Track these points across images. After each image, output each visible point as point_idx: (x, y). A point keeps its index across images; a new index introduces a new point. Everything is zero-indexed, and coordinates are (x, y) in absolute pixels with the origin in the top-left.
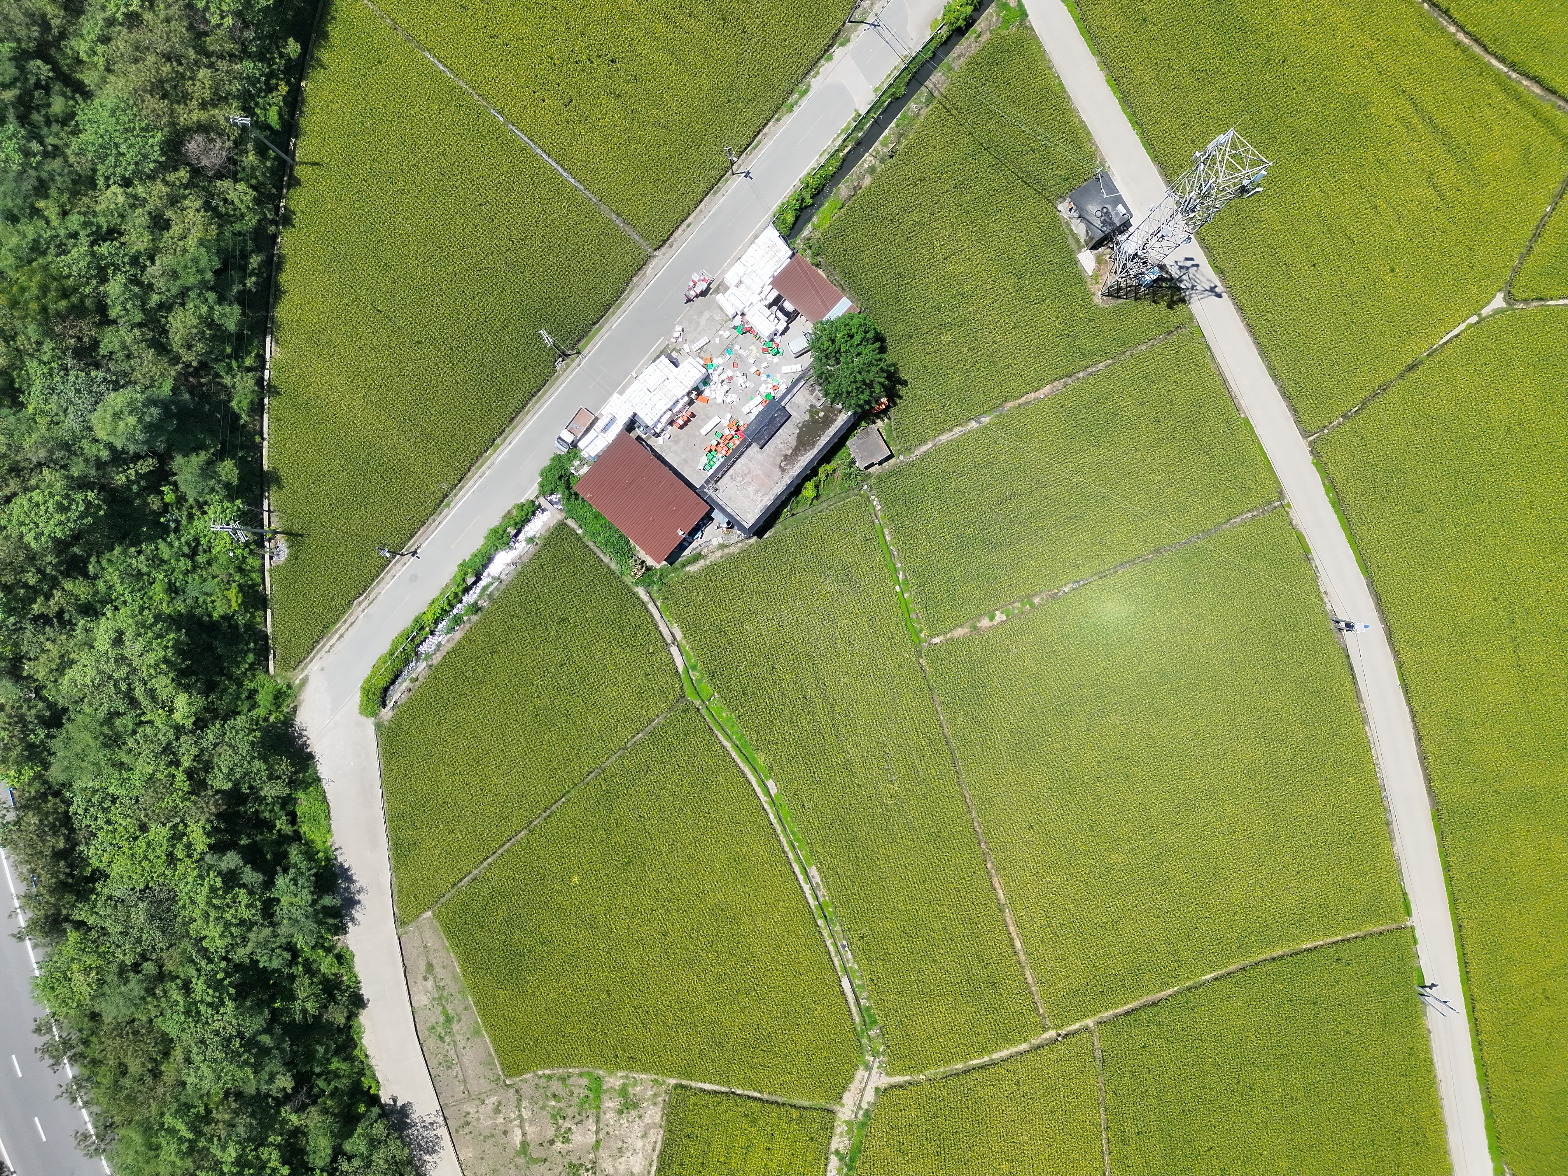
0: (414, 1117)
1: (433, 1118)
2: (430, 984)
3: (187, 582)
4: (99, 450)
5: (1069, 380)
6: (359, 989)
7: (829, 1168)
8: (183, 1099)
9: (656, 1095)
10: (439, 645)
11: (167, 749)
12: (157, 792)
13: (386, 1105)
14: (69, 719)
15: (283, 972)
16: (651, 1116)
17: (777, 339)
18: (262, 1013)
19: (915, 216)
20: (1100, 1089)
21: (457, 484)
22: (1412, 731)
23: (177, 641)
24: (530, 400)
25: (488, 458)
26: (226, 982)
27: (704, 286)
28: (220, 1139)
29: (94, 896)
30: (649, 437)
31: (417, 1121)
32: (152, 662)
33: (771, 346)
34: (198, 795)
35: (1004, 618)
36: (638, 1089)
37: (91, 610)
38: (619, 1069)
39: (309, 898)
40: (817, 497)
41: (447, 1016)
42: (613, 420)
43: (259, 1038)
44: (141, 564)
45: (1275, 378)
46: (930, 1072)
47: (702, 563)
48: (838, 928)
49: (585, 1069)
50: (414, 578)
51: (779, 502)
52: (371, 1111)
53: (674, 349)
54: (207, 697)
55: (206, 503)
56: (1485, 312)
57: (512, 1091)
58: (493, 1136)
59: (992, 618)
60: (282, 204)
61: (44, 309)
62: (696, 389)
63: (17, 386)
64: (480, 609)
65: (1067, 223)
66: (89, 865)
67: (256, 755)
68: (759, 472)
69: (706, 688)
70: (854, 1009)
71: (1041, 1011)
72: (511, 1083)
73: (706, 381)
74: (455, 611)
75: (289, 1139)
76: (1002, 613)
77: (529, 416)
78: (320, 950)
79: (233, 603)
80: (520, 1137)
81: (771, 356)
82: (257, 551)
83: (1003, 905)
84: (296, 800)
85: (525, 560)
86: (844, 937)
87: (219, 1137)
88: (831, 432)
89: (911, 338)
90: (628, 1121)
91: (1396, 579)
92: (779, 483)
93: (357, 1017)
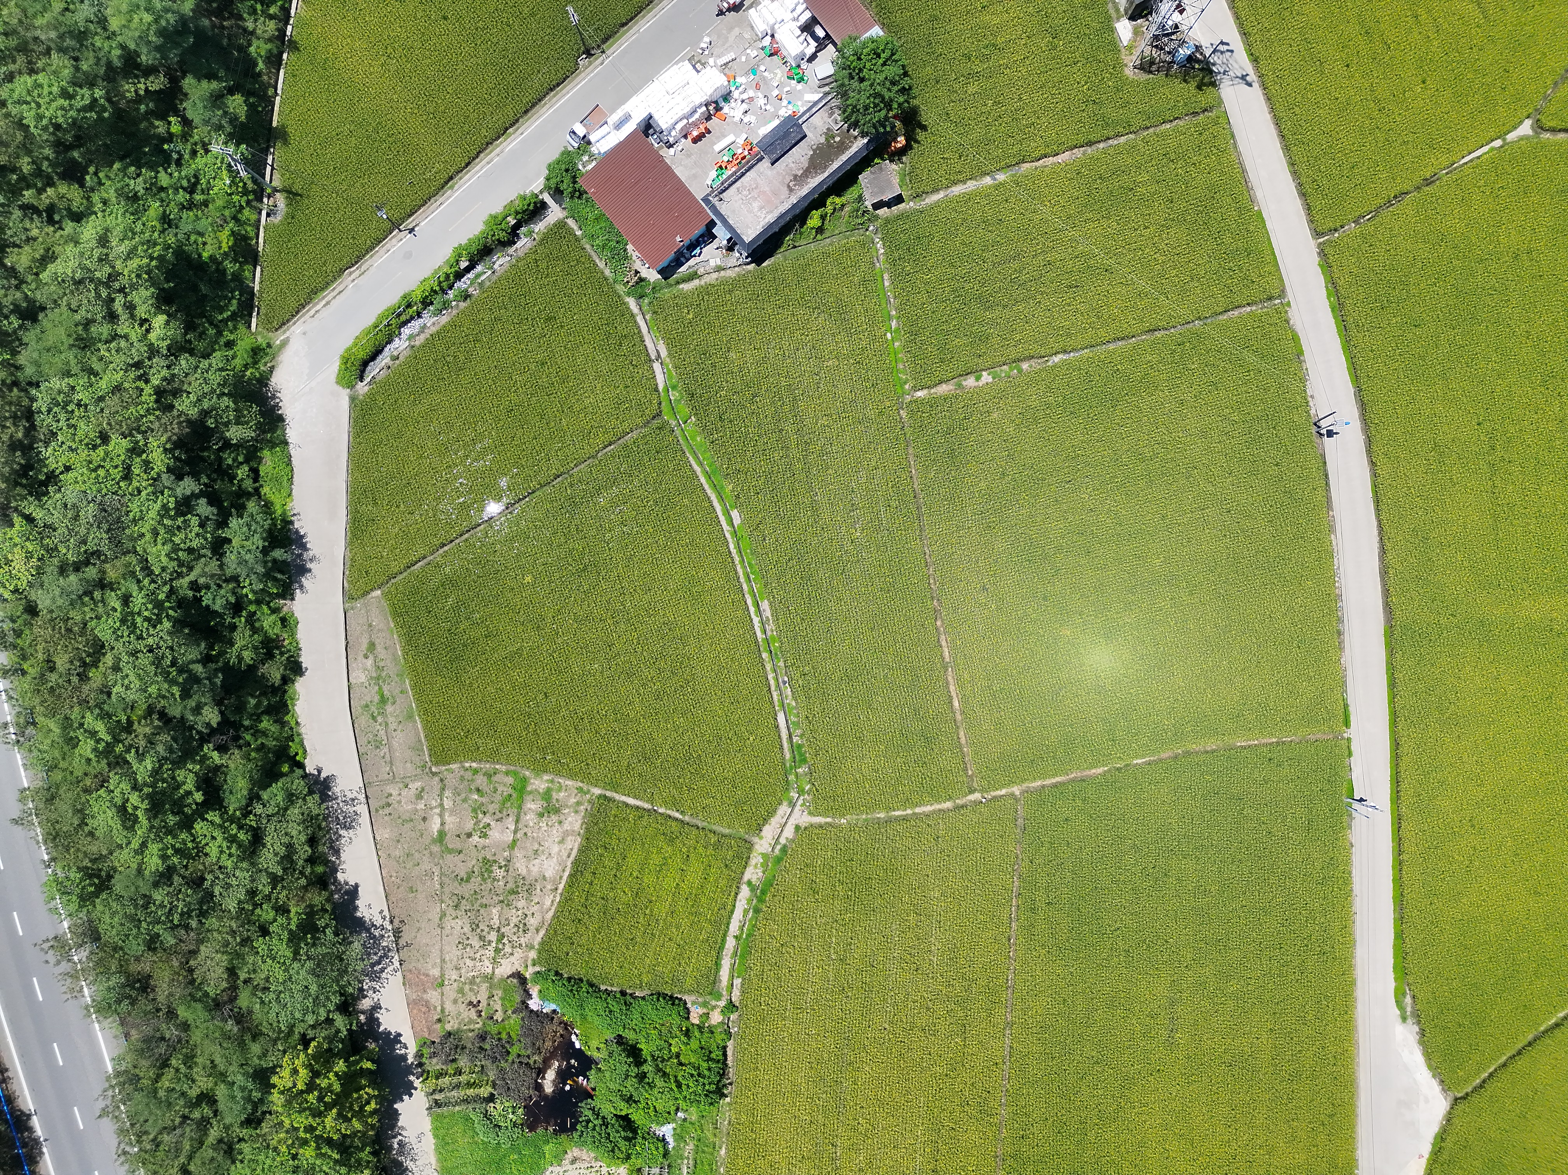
0: (336, 789)
1: (355, 794)
2: (370, 662)
3: (181, 217)
4: (111, 49)
5: (1089, 150)
6: (299, 656)
7: (739, 897)
8: (106, 706)
9: (578, 803)
10: (423, 328)
11: (138, 365)
12: (122, 401)
13: (310, 774)
14: (45, 317)
15: (225, 620)
16: (571, 823)
17: (804, 65)
20: (1017, 857)
21: (464, 168)
22: (1377, 545)
23: (162, 258)
24: (548, 93)
25: (498, 146)
26: (167, 605)
28: (137, 752)
29: (46, 498)
30: (662, 148)
31: (339, 794)
33: (796, 74)
34: (163, 413)
35: (991, 380)
36: (562, 794)
38: (545, 771)
39: (261, 544)
40: (820, 230)
41: (382, 696)
42: (627, 118)
43: (191, 666)
45: (1295, 174)
46: (852, 817)
47: (696, 282)
48: (781, 664)
49: (512, 768)
50: (408, 255)
51: (782, 223)
52: (294, 773)
53: (699, 61)
54: (186, 334)
56: (1511, 137)
58: (412, 820)
59: (978, 379)
62: (716, 102)
64: (469, 296)
66: (46, 466)
67: (226, 391)
68: (767, 189)
69: (683, 409)
70: (786, 745)
71: (970, 773)
72: (437, 771)
73: (727, 97)
74: (445, 295)
75: (207, 774)
76: (989, 374)
77: (545, 109)
78: (265, 607)
79: (224, 245)
80: (439, 826)
81: (795, 82)
82: (254, 203)
83: (947, 663)
84: (261, 459)
85: (521, 253)
86: (786, 673)
87: (137, 749)
88: (844, 157)
89: (937, 82)
90: (547, 825)
91: (1384, 391)
92: (785, 203)
93: (293, 683)
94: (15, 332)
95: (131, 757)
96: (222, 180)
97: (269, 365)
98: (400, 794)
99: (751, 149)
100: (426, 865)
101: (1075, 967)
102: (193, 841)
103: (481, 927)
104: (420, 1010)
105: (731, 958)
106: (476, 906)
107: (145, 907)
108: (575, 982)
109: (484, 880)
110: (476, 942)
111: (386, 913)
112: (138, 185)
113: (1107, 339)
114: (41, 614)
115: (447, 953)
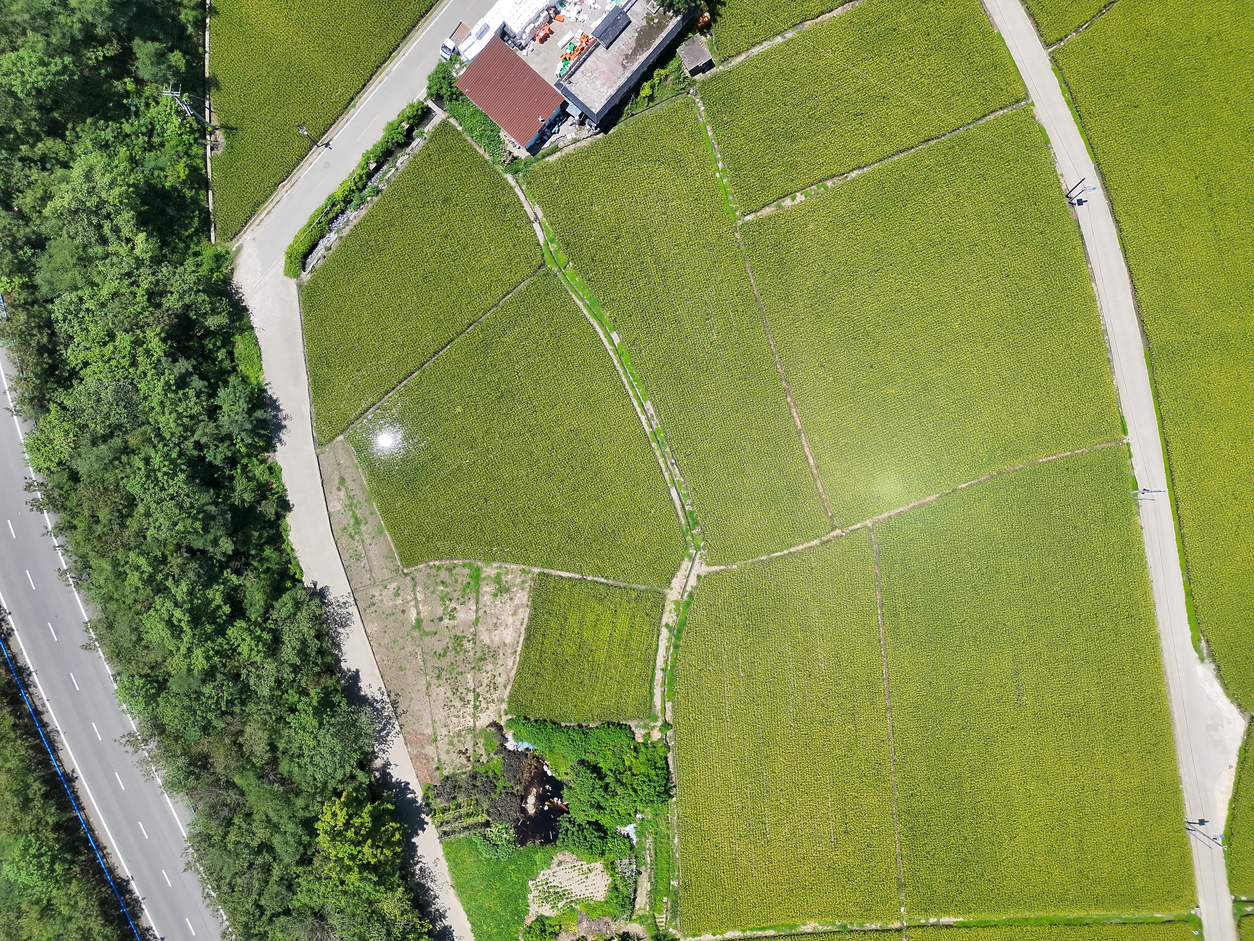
0: (331, 596)
1: (346, 599)
2: (342, 493)
3: (145, 158)
4: (73, 24)
6: (286, 496)
7: (660, 638)
9: (524, 582)
10: (347, 223)
11: (129, 275)
12: (121, 303)
13: (308, 586)
14: (51, 245)
15: (225, 471)
16: (519, 598)
18: (208, 492)
20: (877, 575)
21: (361, 89)
22: (1130, 285)
24: (419, 20)
25: (386, 68)
26: (179, 462)
28: (174, 579)
29: (72, 389)
31: (333, 601)
32: (117, 195)
34: (154, 310)
35: (803, 198)
36: (509, 577)
38: (494, 560)
39: (245, 408)
40: (651, 98)
41: (356, 519)
42: (486, 28)
43: (206, 508)
46: (741, 563)
47: (558, 154)
48: (668, 450)
49: (467, 561)
50: (327, 165)
51: (621, 94)
52: (296, 587)
54: (161, 246)
58: (393, 614)
59: (793, 199)
62: (555, 7)
64: (380, 191)
67: (201, 289)
68: (605, 69)
69: (562, 257)
70: (680, 513)
71: (830, 514)
72: (408, 572)
73: (562, 2)
75: (230, 591)
76: (801, 194)
77: (419, 32)
78: (254, 459)
79: (182, 175)
80: (416, 615)
82: (200, 141)
83: (800, 429)
84: (234, 343)
85: (416, 151)
86: (673, 456)
87: (173, 577)
88: (664, 35)
90: (501, 602)
91: (1118, 162)
92: (622, 78)
93: (285, 518)
94: (29, 259)
95: (169, 583)
96: (172, 123)
97: (229, 268)
99: (588, 41)
100: (409, 648)
101: (935, 655)
103: (460, 690)
104: (421, 762)
105: (661, 687)
106: (454, 675)
107: (198, 699)
108: (541, 723)
109: (457, 653)
110: (457, 703)
111: (384, 689)
112: (108, 135)
113: (892, 152)
114: (81, 479)
115: (437, 715)
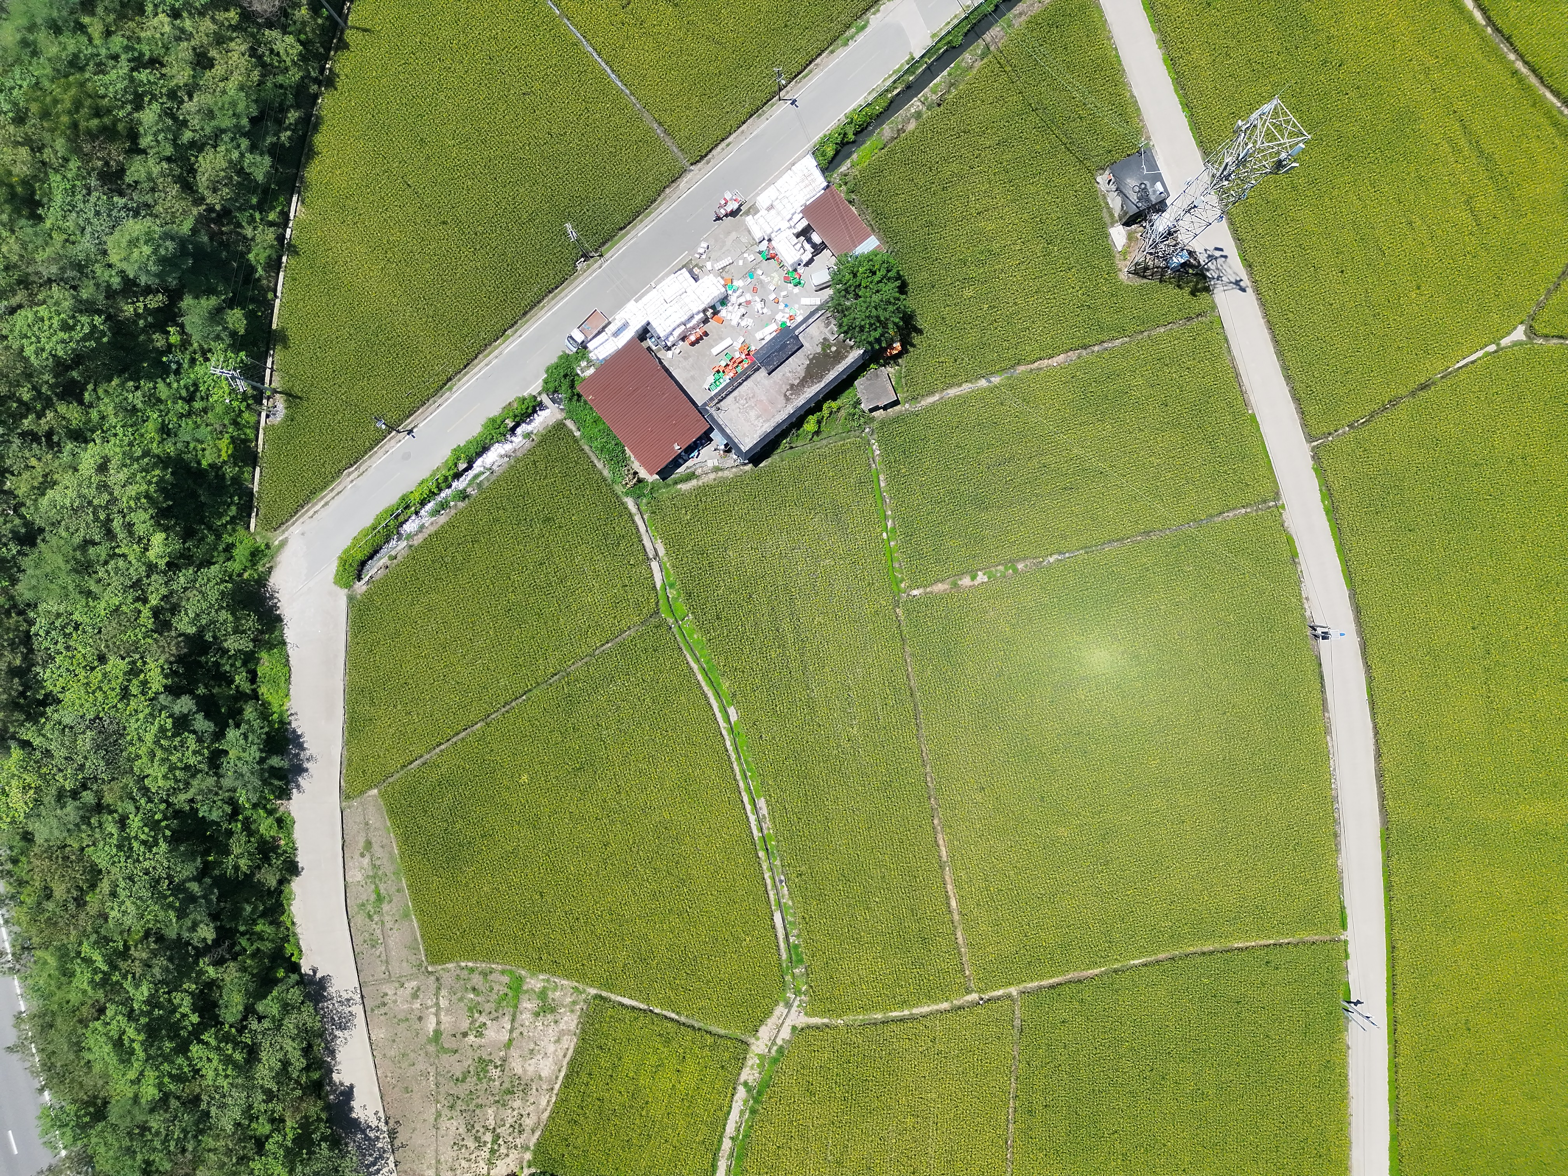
0: (332, 990)
1: (350, 995)
3: (180, 426)
4: (111, 276)
5: (1084, 352)
6: (295, 855)
7: (735, 1098)
8: (103, 932)
9: (574, 1003)
10: (422, 527)
11: (137, 584)
12: (120, 625)
13: (306, 975)
14: (43, 540)
15: (221, 826)
16: (567, 1022)
17: (801, 270)
18: (194, 861)
19: (955, 167)
20: (1014, 1058)
21: (462, 369)
22: (1373, 747)
23: (161, 479)
24: (546, 296)
25: (496, 348)
26: (163, 824)
27: (735, 206)
28: (134, 977)
29: (44, 720)
30: (659, 350)
31: (334, 995)
32: (133, 493)
33: (793, 276)
34: (161, 634)
35: (986, 580)
36: (558, 994)
37: (80, 436)
38: (542, 971)
39: (258, 755)
40: (817, 433)
41: (379, 895)
42: (625, 326)
43: (188, 885)
44: (137, 399)
45: (1288, 378)
46: (849, 1018)
47: (694, 482)
48: (778, 862)
49: (508, 967)
50: (407, 456)
51: (778, 431)
52: (289, 977)
53: (696, 265)
54: (184, 543)
55: (210, 350)
56: (1504, 342)
57: (433, 978)
58: (407, 1020)
59: (973, 578)
60: (327, 66)
61: (75, 125)
62: (713, 307)
63: (37, 197)
64: (468, 496)
65: (1104, 195)
66: (43, 687)
67: (225, 605)
68: (764, 398)
69: (681, 607)
70: (782, 945)
71: (967, 973)
72: (434, 970)
73: (724, 301)
74: (443, 495)
75: (203, 989)
76: (984, 574)
77: (543, 312)
78: (261, 811)
79: (223, 453)
80: (434, 1025)
81: (792, 285)
82: (254, 407)
83: (945, 862)
84: (259, 659)
85: (519, 454)
86: (783, 872)
87: (134, 974)
88: (841, 367)
89: (933, 287)
90: (543, 1024)
91: (1379, 594)
92: (783, 413)
93: (290, 884)
94: (13, 557)
95: (128, 985)
98: (396, 994)
99: (748, 356)
100: (421, 1066)
102: (189, 1065)
103: (477, 1127)
105: (728, 1159)
106: (472, 1107)
107: (141, 1136)
109: (479, 1079)
110: (471, 1144)
111: (381, 1114)
113: (1102, 541)
114: (37, 843)
115: (443, 1154)
